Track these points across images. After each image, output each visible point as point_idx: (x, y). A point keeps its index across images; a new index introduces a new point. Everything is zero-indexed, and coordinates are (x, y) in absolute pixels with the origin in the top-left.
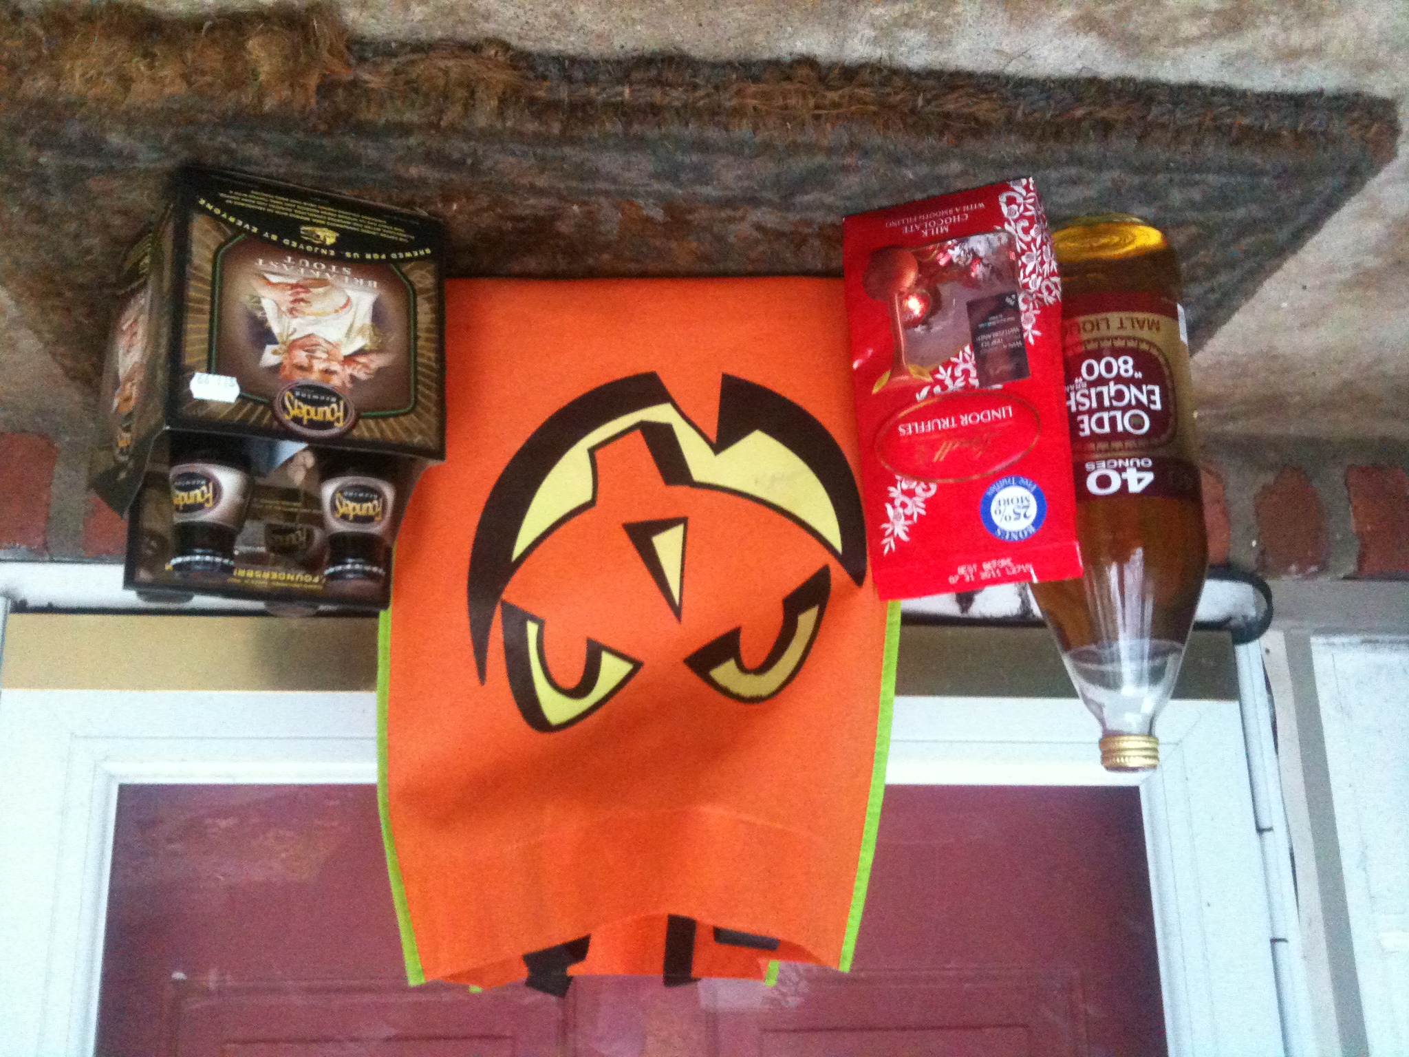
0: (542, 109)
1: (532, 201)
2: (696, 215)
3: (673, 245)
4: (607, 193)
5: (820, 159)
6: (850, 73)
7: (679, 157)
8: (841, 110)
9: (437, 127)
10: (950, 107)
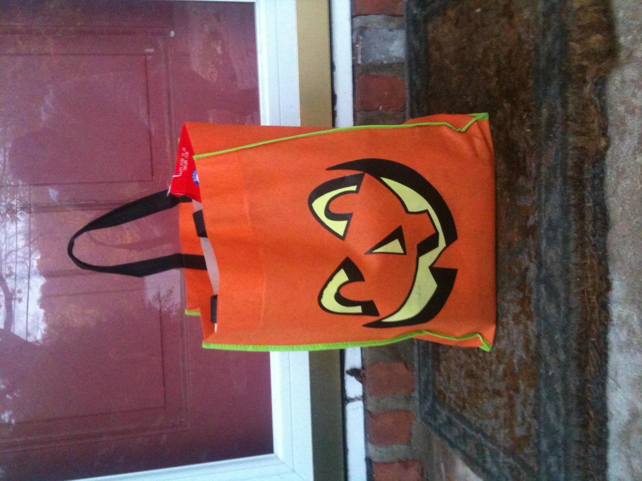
0: (579, 167)
1: (533, 165)
2: (531, 240)
3: (516, 230)
4: (539, 199)
5: (563, 295)
6: (604, 307)
7: (560, 230)
8: (587, 303)
9: (567, 120)
10: (591, 353)
